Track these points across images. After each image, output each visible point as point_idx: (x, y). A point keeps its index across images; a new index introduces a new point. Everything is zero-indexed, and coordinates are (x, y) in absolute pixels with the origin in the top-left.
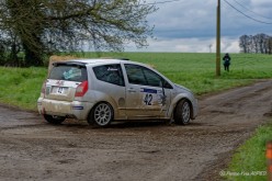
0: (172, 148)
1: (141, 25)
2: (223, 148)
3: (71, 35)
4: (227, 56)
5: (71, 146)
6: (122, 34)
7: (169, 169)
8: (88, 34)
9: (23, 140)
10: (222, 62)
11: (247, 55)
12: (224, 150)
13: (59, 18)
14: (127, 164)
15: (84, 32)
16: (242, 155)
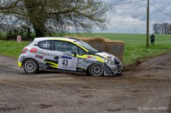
1: (103, 17)
3: (62, 23)
5: (85, 87)
8: (72, 22)
9: (56, 84)
10: (150, 39)
13: (55, 13)
15: (69, 21)
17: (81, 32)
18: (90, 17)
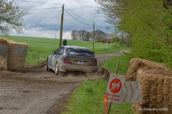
0: (37, 90)
2: (64, 91)
4: (65, 41)
6: (10, 25)
7: (35, 102)
11: (75, 41)
12: (65, 93)
14: (12, 98)
16: (76, 96)
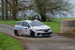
17: (62, 17)
18: (66, 10)
